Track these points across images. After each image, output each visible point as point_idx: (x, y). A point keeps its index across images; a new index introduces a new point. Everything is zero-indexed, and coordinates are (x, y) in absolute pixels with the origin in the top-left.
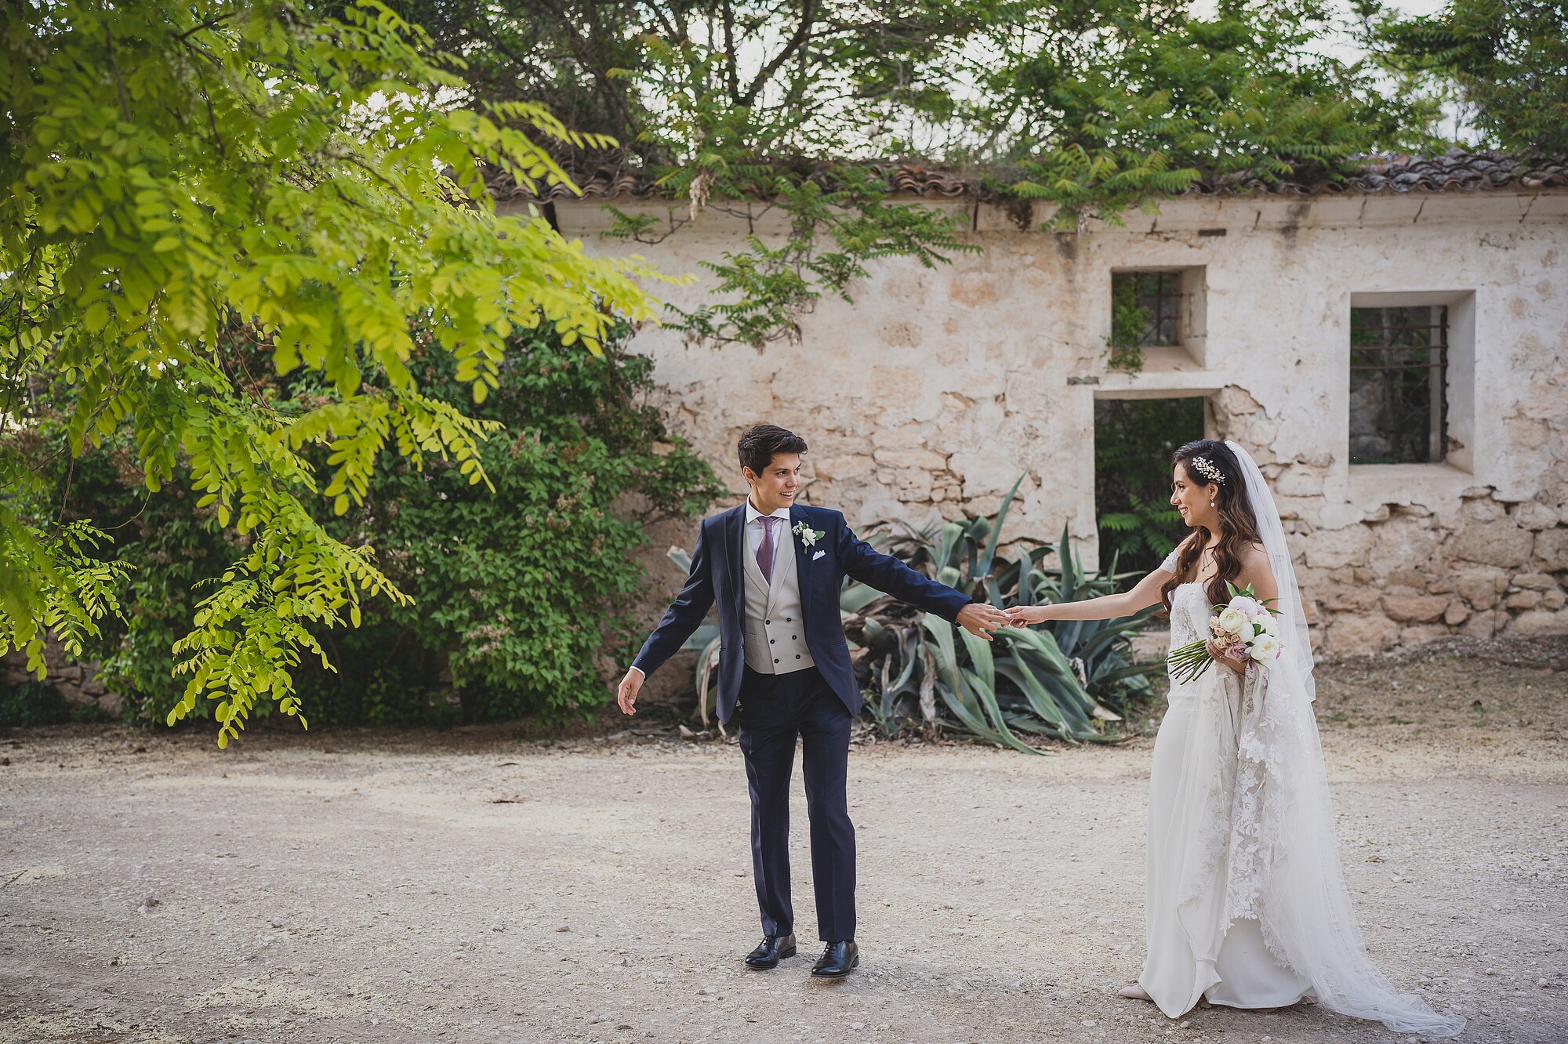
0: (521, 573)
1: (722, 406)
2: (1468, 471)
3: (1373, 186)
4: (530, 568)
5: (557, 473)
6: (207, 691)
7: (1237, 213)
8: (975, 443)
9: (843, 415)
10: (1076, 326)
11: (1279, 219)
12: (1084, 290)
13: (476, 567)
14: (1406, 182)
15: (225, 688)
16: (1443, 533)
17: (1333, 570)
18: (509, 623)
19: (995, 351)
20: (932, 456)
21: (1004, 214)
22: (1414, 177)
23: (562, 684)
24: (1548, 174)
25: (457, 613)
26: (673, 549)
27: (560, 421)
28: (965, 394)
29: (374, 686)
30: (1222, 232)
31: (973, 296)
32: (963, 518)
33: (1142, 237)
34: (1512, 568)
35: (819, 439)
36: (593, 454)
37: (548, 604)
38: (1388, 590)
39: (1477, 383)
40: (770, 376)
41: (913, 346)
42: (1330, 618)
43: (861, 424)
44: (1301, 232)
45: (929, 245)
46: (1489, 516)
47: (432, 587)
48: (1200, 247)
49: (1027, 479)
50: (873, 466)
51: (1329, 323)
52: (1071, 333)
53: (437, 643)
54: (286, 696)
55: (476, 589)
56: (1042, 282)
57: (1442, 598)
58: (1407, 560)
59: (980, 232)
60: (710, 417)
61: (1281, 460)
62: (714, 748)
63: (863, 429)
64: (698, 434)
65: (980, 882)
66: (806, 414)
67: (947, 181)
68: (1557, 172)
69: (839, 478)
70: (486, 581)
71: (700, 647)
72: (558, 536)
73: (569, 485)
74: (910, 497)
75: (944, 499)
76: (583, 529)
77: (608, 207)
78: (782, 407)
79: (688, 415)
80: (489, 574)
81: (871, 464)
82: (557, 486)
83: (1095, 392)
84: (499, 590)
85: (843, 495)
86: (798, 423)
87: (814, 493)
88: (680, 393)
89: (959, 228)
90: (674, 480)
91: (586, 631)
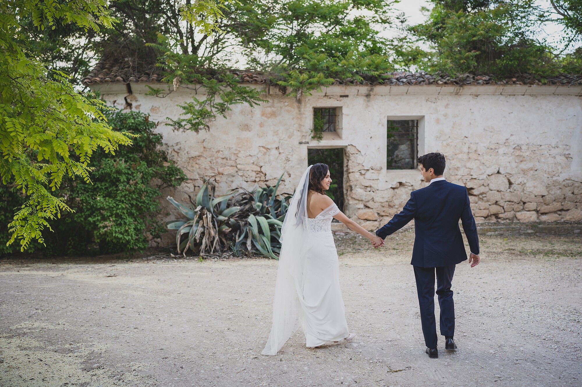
0: (117, 205)
1: (187, 150)
3: (392, 83)
4: (121, 203)
5: (130, 173)
6: (17, 236)
7: (351, 90)
8: (270, 163)
9: (226, 153)
10: (302, 125)
11: (365, 92)
12: (304, 114)
13: (103, 203)
14: (402, 82)
15: (23, 236)
17: (382, 203)
18: (114, 221)
19: (276, 133)
20: (256, 167)
21: (278, 89)
22: (405, 80)
23: (132, 241)
24: (444, 81)
25: (97, 218)
26: (169, 197)
27: (131, 155)
28: (266, 147)
29: (69, 243)
30: (347, 96)
31: (269, 115)
32: (265, 187)
33: (322, 97)
35: (219, 161)
36: (142, 166)
37: (127, 215)
38: (399, 209)
39: (425, 145)
40: (203, 140)
41: (250, 131)
42: (381, 218)
43: (233, 156)
44: (372, 97)
45: (252, 100)
47: (88, 210)
48: (341, 101)
49: (286, 174)
50: (237, 170)
51: (380, 125)
52: (300, 127)
53: (90, 228)
54: (40, 238)
55: (103, 210)
56: (291, 111)
58: (405, 200)
59: (271, 95)
60: (183, 154)
61: (366, 168)
62: (181, 260)
63: (233, 158)
64: (179, 159)
65: (248, 293)
66: (215, 153)
67: (260, 78)
68: (448, 80)
69: (226, 174)
71: (178, 229)
72: (130, 193)
73: (134, 177)
74: (248, 180)
75: (260, 181)
76: (138, 191)
77: (147, 86)
78: (206, 151)
79: (176, 153)
80: (107, 205)
81: (236, 169)
82: (130, 177)
83: (308, 146)
84: (110, 210)
85: (227, 179)
86: (212, 156)
87: (217, 179)
88: (173, 146)
89: (265, 93)
90: (169, 175)
91: (140, 224)
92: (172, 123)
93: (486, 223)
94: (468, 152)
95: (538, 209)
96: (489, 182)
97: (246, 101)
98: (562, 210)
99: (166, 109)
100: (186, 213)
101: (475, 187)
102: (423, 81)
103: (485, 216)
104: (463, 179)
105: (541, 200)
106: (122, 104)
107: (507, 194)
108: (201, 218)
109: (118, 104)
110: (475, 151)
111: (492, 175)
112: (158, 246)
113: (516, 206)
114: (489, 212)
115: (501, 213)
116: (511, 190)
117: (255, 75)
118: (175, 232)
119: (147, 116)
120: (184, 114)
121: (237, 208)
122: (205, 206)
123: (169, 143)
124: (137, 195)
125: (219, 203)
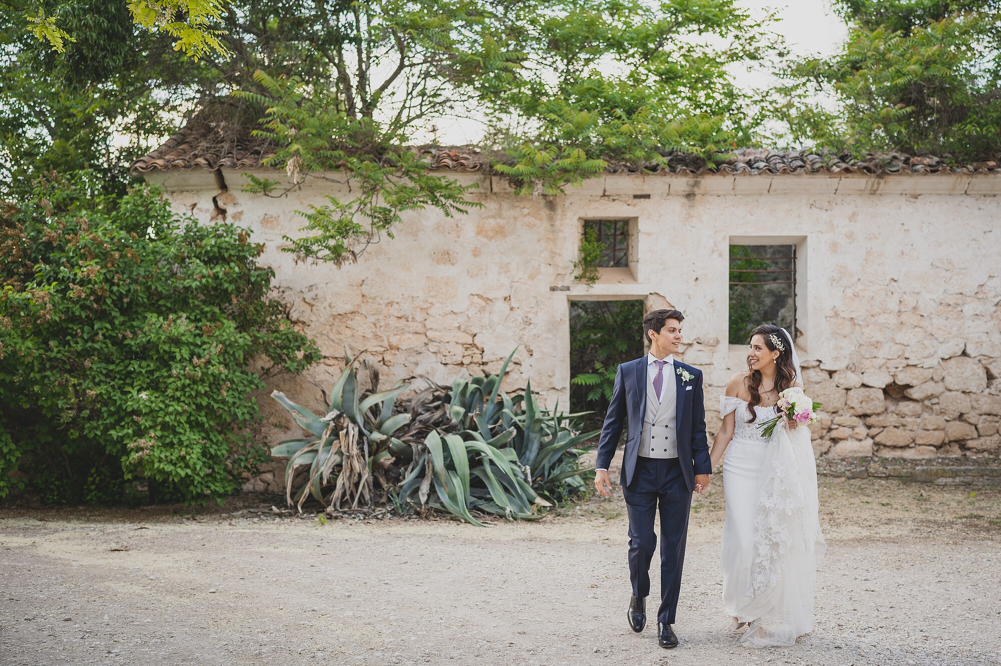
0: (167, 406)
1: (329, 301)
2: (802, 350)
3: (737, 171)
4: (174, 403)
5: (199, 343)
7: (655, 184)
8: (491, 327)
9: (406, 308)
10: (556, 254)
11: (683, 189)
12: (561, 231)
14: (758, 168)
18: (158, 438)
19: (504, 268)
20: (463, 335)
21: (507, 182)
22: (762, 165)
23: (197, 478)
24: (844, 166)
25: (125, 431)
26: (275, 392)
27: (207, 309)
28: (485, 296)
29: (91, 479)
30: (648, 196)
31: (490, 234)
32: (482, 375)
33: (598, 198)
34: (834, 413)
35: (391, 323)
36: (224, 331)
37: (187, 426)
39: (808, 294)
40: (359, 282)
41: (452, 264)
43: (418, 313)
44: (697, 198)
45: (451, 201)
46: (818, 379)
47: (111, 414)
48: (634, 206)
49: (522, 348)
50: (426, 340)
51: (715, 255)
52: (552, 258)
53: (115, 450)
55: (138, 416)
56: (535, 226)
59: (495, 194)
60: (321, 307)
61: (686, 341)
63: (419, 317)
64: (313, 318)
66: (383, 307)
67: (471, 161)
68: (853, 165)
69: (404, 348)
70: (144, 411)
71: (291, 456)
73: (204, 350)
74: (448, 361)
75: (471, 363)
76: (212, 379)
77: (246, 174)
78: (367, 302)
79: (307, 306)
80: (146, 406)
82: (197, 350)
83: (569, 297)
84: (153, 417)
85: (406, 359)
86: (378, 312)
87: (388, 357)
88: (301, 292)
89: (482, 191)
90: (282, 348)
91: (216, 444)
92: (293, 247)
93: (939, 458)
94: (899, 311)
96: (944, 374)
97: (436, 202)
100: (308, 426)
101: (914, 382)
102: (801, 167)
103: (938, 443)
104: (888, 365)
106: (207, 210)
107: (983, 400)
108: (335, 433)
109: (200, 210)
110: (914, 308)
111: (950, 358)
112: (266, 490)
114: (946, 435)
115: (972, 439)
116: (993, 391)
117: (465, 155)
118: (283, 462)
119: (244, 233)
120: (307, 228)
121: (406, 418)
122: (345, 411)
123: (291, 285)
124: (210, 387)
125: (377, 405)
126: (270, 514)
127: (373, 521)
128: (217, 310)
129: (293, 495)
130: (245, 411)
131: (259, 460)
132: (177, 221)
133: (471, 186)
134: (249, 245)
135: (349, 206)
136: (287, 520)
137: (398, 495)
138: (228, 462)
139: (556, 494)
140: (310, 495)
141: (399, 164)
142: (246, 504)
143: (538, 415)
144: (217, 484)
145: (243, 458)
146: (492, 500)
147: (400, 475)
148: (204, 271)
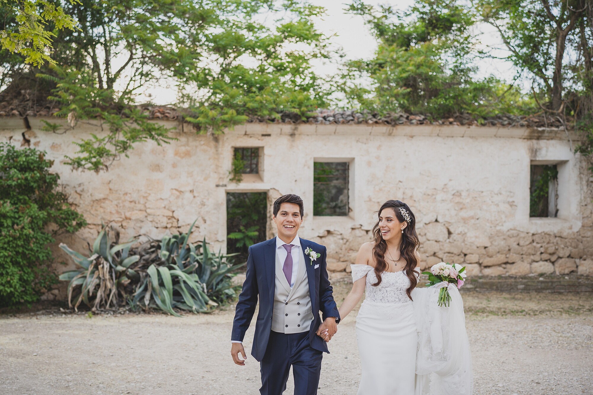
1: (91, 192)
2: (352, 219)
3: (318, 122)
4: (3, 251)
5: (17, 216)
7: (273, 128)
8: (183, 207)
9: (135, 196)
10: (219, 166)
11: (288, 131)
12: (222, 154)
14: (329, 121)
16: (345, 240)
19: (190, 174)
20: (167, 211)
21: (191, 127)
22: (331, 119)
23: (16, 293)
24: (375, 120)
26: (61, 244)
27: (21, 197)
28: (180, 189)
30: (269, 135)
31: (182, 155)
32: (178, 234)
33: (242, 136)
35: (126, 204)
36: (31, 210)
37: (10, 264)
39: (355, 189)
40: (108, 182)
41: (161, 172)
43: (142, 199)
44: (297, 136)
45: (161, 137)
46: (360, 235)
48: (262, 140)
49: (200, 219)
51: (306, 167)
52: (217, 169)
56: (207, 151)
57: (345, 263)
59: (185, 133)
60: (86, 196)
63: (142, 201)
64: (82, 202)
66: (121, 195)
67: (172, 114)
68: (379, 119)
69: (134, 219)
71: (70, 280)
72: (15, 239)
73: (20, 221)
74: (159, 226)
75: (172, 227)
76: (25, 237)
77: (43, 120)
78: (113, 193)
79: (78, 195)
81: (146, 214)
82: (16, 221)
83: (226, 190)
85: (135, 225)
86: (119, 199)
87: (124, 224)
88: (74, 187)
89: (177, 131)
90: (65, 219)
91: (27, 274)
92: (70, 162)
95: (481, 262)
96: (426, 231)
97: (153, 137)
98: (506, 263)
99: (68, 146)
100: (81, 263)
102: (352, 120)
105: (484, 251)
106: (19, 141)
107: (446, 245)
108: (96, 267)
109: (15, 140)
111: (429, 223)
112: (55, 299)
113: (456, 258)
114: (427, 264)
116: (451, 240)
117: (168, 111)
118: (67, 283)
119: (42, 154)
120: (80, 152)
121: (136, 258)
122: (102, 255)
123: (68, 183)
124: (24, 241)
125: (119, 251)
126: (59, 313)
127: (119, 315)
128: (27, 198)
129: (72, 301)
130: (44, 255)
131: (52, 283)
132: (3, 147)
133: (172, 129)
134: (45, 161)
135: (103, 140)
136: (70, 316)
137: (132, 300)
138: (33, 284)
139: (220, 299)
140: (82, 301)
141: (132, 116)
142: (44, 307)
143: (210, 256)
144: (28, 296)
145: (43, 281)
146: (184, 302)
147: (133, 289)
148: (20, 176)
